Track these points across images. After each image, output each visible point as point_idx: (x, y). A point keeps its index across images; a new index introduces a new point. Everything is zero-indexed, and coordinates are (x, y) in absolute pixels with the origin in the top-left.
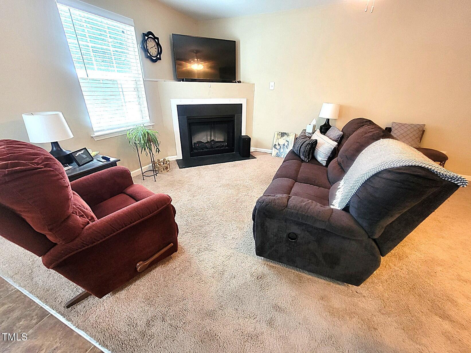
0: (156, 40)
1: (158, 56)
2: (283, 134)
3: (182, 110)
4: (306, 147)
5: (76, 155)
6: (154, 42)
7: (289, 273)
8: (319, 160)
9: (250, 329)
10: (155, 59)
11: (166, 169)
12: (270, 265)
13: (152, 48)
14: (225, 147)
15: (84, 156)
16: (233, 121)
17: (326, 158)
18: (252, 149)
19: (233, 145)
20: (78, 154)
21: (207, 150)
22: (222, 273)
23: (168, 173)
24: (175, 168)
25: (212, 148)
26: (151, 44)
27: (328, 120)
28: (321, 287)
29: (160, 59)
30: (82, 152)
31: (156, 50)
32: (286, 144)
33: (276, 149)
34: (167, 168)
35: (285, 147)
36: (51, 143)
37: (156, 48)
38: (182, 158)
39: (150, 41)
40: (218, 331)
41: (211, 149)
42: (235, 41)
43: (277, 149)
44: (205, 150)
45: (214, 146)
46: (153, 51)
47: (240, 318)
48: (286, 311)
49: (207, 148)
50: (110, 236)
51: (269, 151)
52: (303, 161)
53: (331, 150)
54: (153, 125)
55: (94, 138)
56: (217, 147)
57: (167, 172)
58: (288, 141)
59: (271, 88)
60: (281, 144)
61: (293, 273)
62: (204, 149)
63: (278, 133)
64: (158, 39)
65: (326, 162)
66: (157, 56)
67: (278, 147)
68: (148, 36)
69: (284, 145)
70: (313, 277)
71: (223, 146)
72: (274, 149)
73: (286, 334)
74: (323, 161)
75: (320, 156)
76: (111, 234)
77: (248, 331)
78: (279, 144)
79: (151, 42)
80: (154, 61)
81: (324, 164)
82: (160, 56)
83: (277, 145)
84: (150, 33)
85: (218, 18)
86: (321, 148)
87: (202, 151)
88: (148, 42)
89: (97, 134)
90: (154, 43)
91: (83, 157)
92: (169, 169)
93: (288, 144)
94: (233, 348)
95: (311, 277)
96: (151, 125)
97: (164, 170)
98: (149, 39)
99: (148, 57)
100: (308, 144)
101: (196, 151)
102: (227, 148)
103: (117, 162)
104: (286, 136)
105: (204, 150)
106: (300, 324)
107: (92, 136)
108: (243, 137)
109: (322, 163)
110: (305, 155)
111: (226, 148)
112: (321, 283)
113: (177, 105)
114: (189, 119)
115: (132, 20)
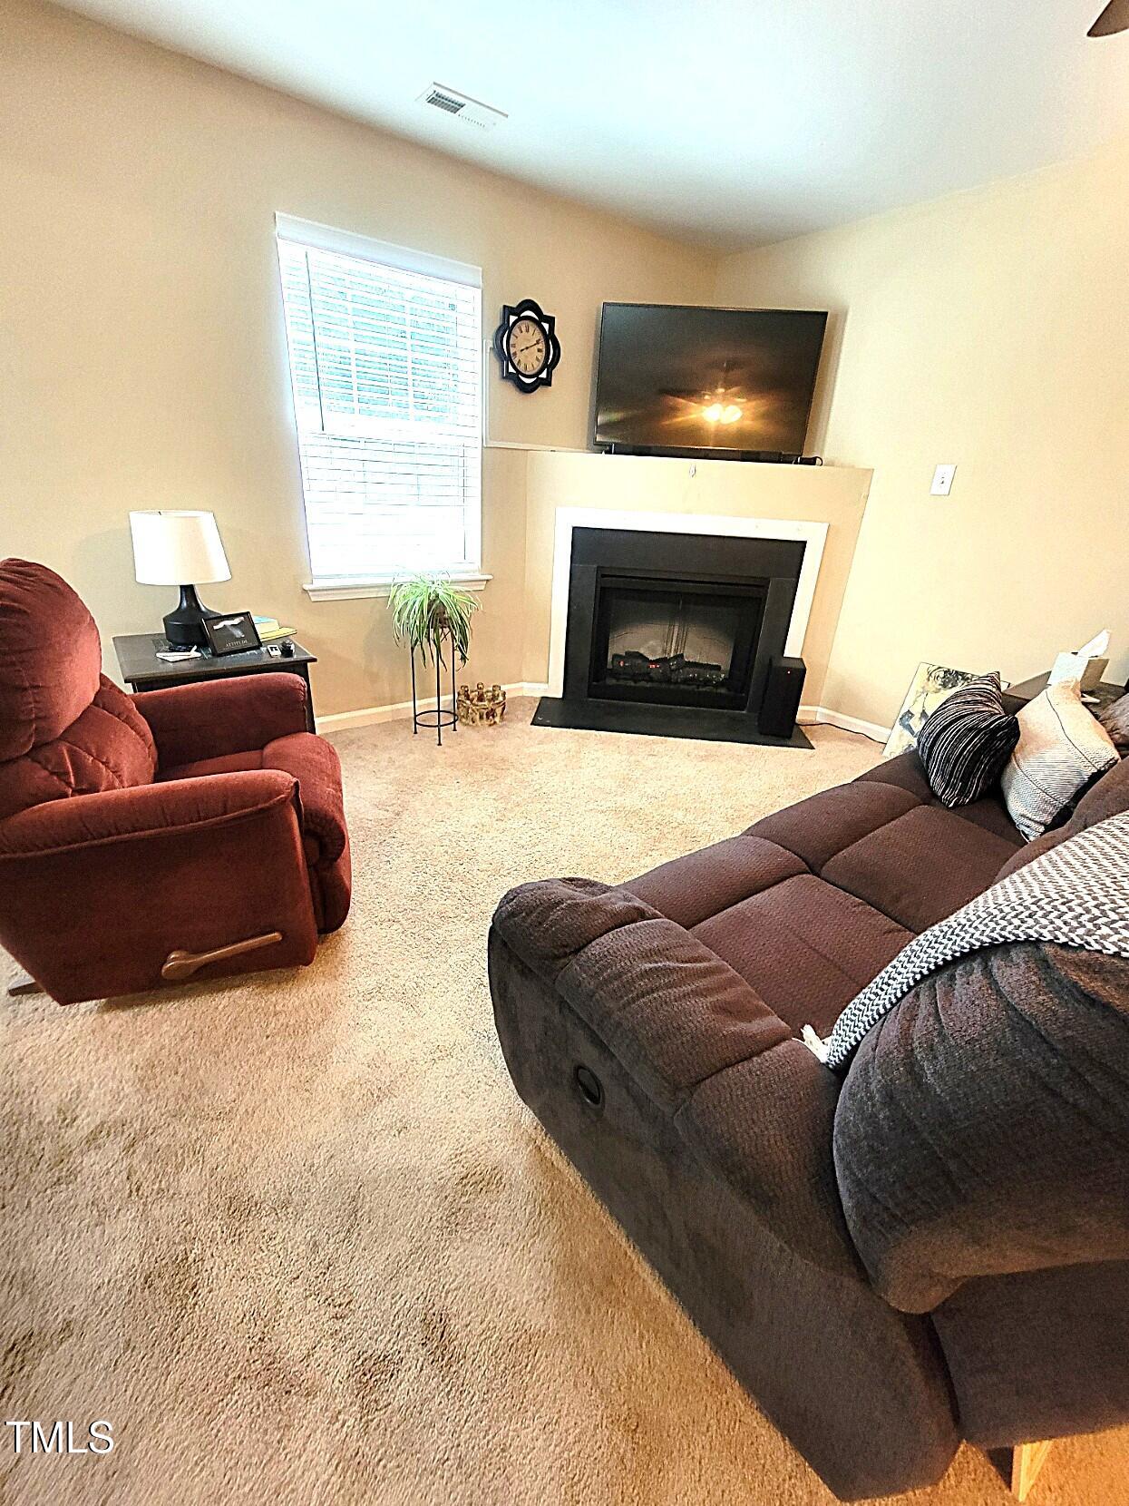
0: (546, 326)
1: (544, 375)
2: (951, 678)
3: (586, 542)
4: (960, 740)
5: (215, 627)
6: (538, 331)
7: (588, 1226)
8: (1010, 812)
9: (295, 1347)
10: (527, 384)
11: (488, 718)
12: (548, 1155)
13: (527, 348)
14: (716, 686)
15: (238, 633)
16: (760, 601)
17: (1044, 811)
18: (804, 713)
19: (746, 687)
20: (221, 625)
21: (649, 685)
22: (379, 1095)
23: (491, 730)
24: (521, 720)
25: (669, 681)
26: (525, 338)
28: (672, 1372)
29: (547, 382)
30: (236, 621)
31: (541, 356)
33: (907, 733)
34: (491, 713)
36: (182, 587)
37: (539, 350)
38: (560, 695)
39: (524, 329)
40: (210, 1281)
41: (664, 686)
42: (826, 314)
44: (643, 684)
45: (674, 676)
46: (529, 356)
47: (299, 1282)
48: (453, 1369)
49: (651, 680)
50: (72, 846)
51: (877, 732)
52: (932, 798)
53: (1076, 782)
54: (488, 580)
55: (310, 593)
56: (686, 681)
57: (490, 725)
59: (937, 489)
62: (640, 681)
63: (932, 669)
64: (550, 321)
65: (1041, 828)
66: (541, 371)
67: (918, 725)
68: (518, 315)
70: (674, 1306)
71: (707, 682)
72: (901, 727)
73: (380, 1460)
74: (1029, 823)
76: (76, 842)
77: (282, 1347)
78: (924, 715)
79: (528, 331)
80: (526, 389)
82: (549, 374)
83: (918, 716)
84: (530, 305)
87: (633, 684)
88: (516, 331)
89: (318, 584)
90: (538, 335)
91: (233, 635)
92: (497, 719)
94: (196, 1369)
95: (664, 1300)
96: (482, 580)
97: (481, 717)
98: (523, 324)
99: (508, 377)
100: (970, 730)
101: (611, 682)
102: (723, 691)
103: (309, 664)
105: (638, 685)
106: (460, 1466)
107: (307, 587)
108: (784, 664)
109: (1027, 831)
110: (951, 776)
111: (719, 691)
112: (689, 1355)
113: (574, 528)
114: (603, 576)
115: (478, 271)
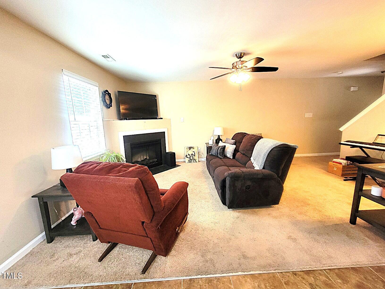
1: (110, 105)
2: (190, 148)
3: (127, 138)
8: (228, 156)
12: (237, 211)
13: (107, 99)
16: (160, 143)
19: (161, 160)
26: (107, 97)
27: (219, 136)
28: (265, 211)
31: (110, 101)
32: (193, 154)
35: (193, 155)
42: (156, 95)
43: (188, 158)
46: (108, 102)
53: (234, 150)
58: (194, 152)
59: (182, 121)
60: (190, 154)
61: (249, 210)
63: (187, 148)
64: (110, 94)
65: (232, 156)
67: (189, 156)
68: (106, 93)
69: (192, 154)
71: (154, 162)
75: (229, 154)
78: (189, 155)
80: (108, 108)
81: (232, 157)
83: (188, 155)
84: (107, 91)
85: (142, 82)
86: (228, 149)
88: (105, 96)
90: (109, 97)
93: (195, 154)
99: (105, 105)
102: (157, 163)
104: (192, 149)
108: (169, 153)
109: (230, 158)
110: (221, 155)
113: (123, 136)
114: (131, 145)
115: (98, 84)
